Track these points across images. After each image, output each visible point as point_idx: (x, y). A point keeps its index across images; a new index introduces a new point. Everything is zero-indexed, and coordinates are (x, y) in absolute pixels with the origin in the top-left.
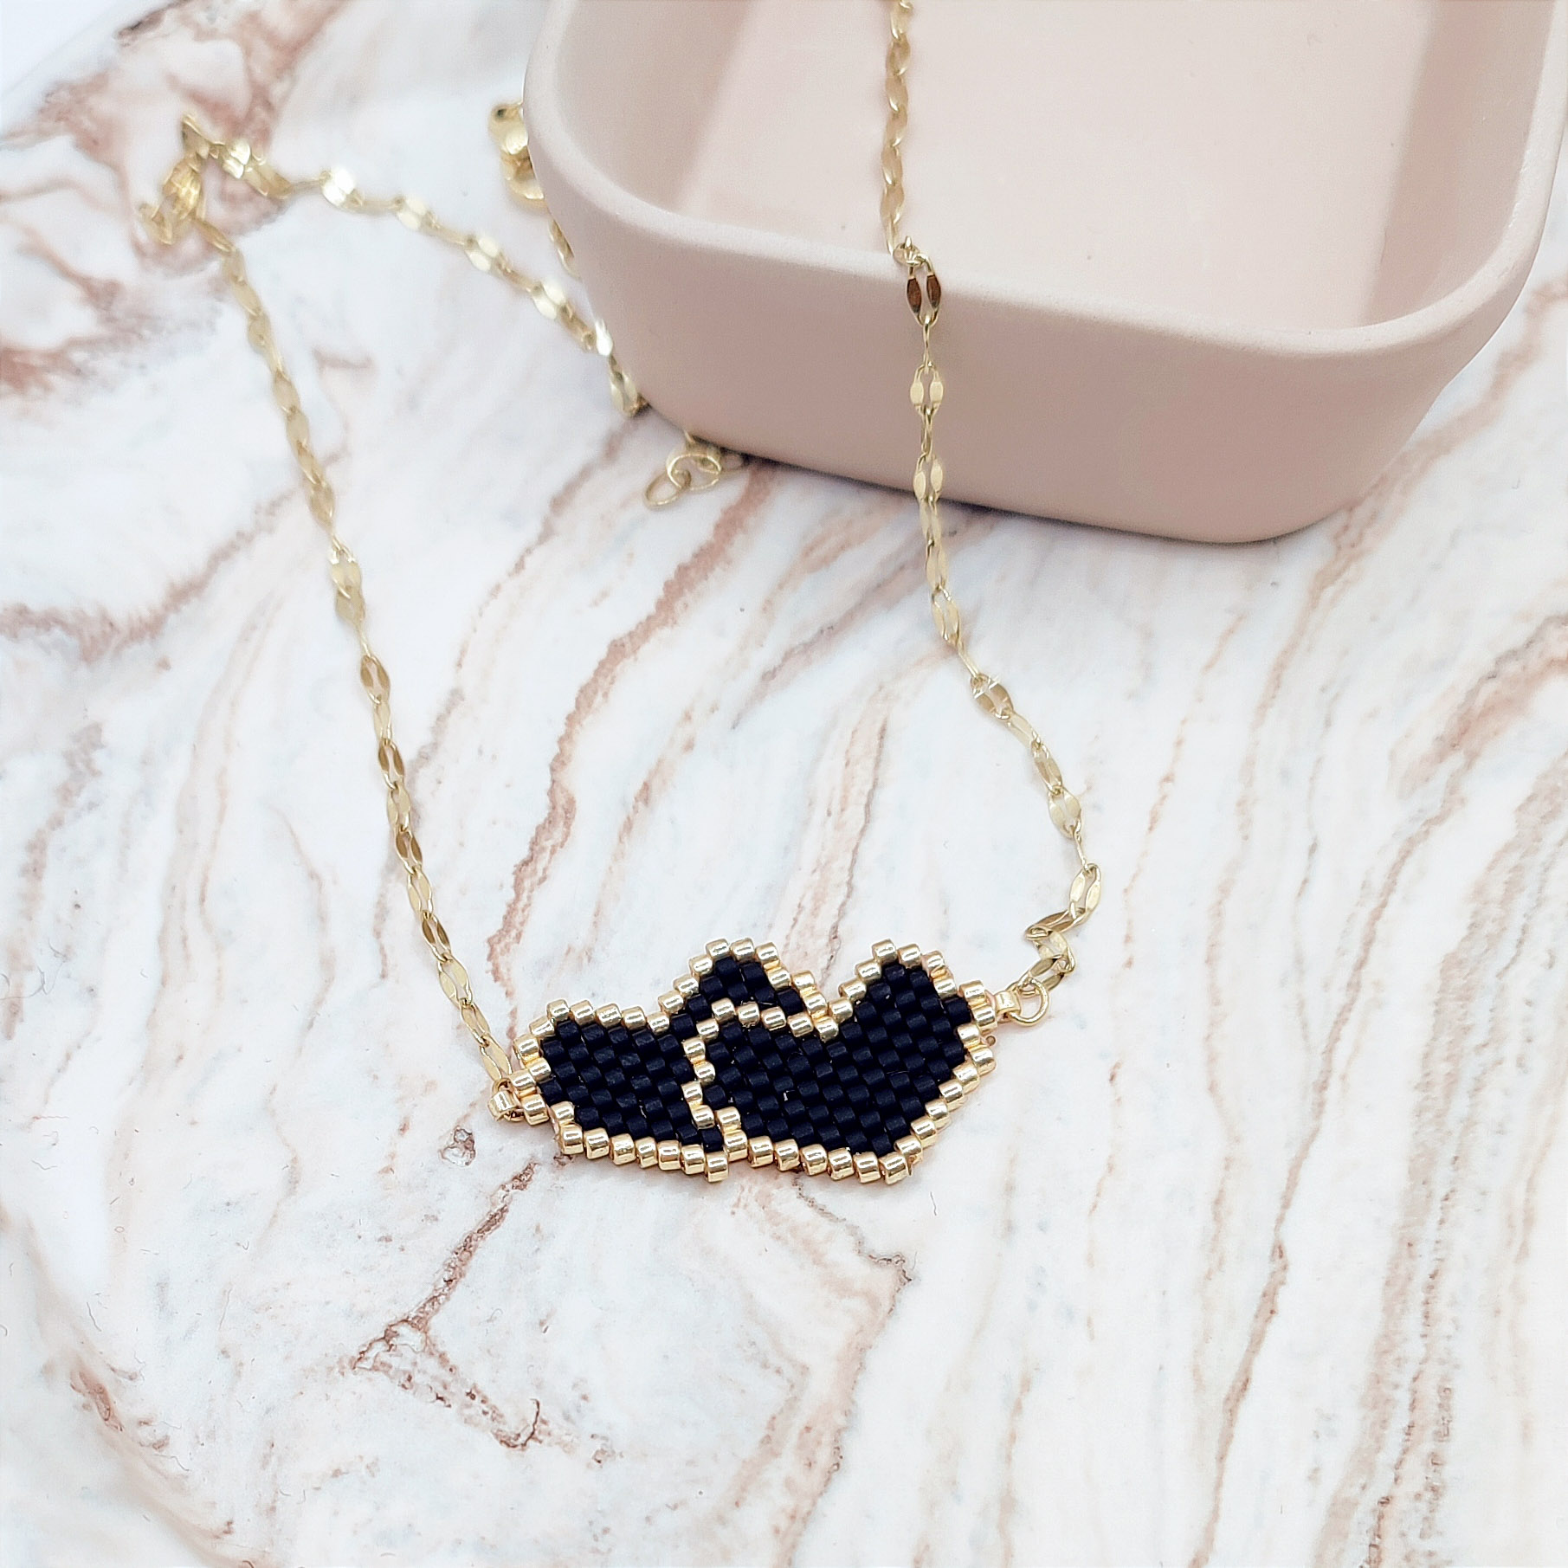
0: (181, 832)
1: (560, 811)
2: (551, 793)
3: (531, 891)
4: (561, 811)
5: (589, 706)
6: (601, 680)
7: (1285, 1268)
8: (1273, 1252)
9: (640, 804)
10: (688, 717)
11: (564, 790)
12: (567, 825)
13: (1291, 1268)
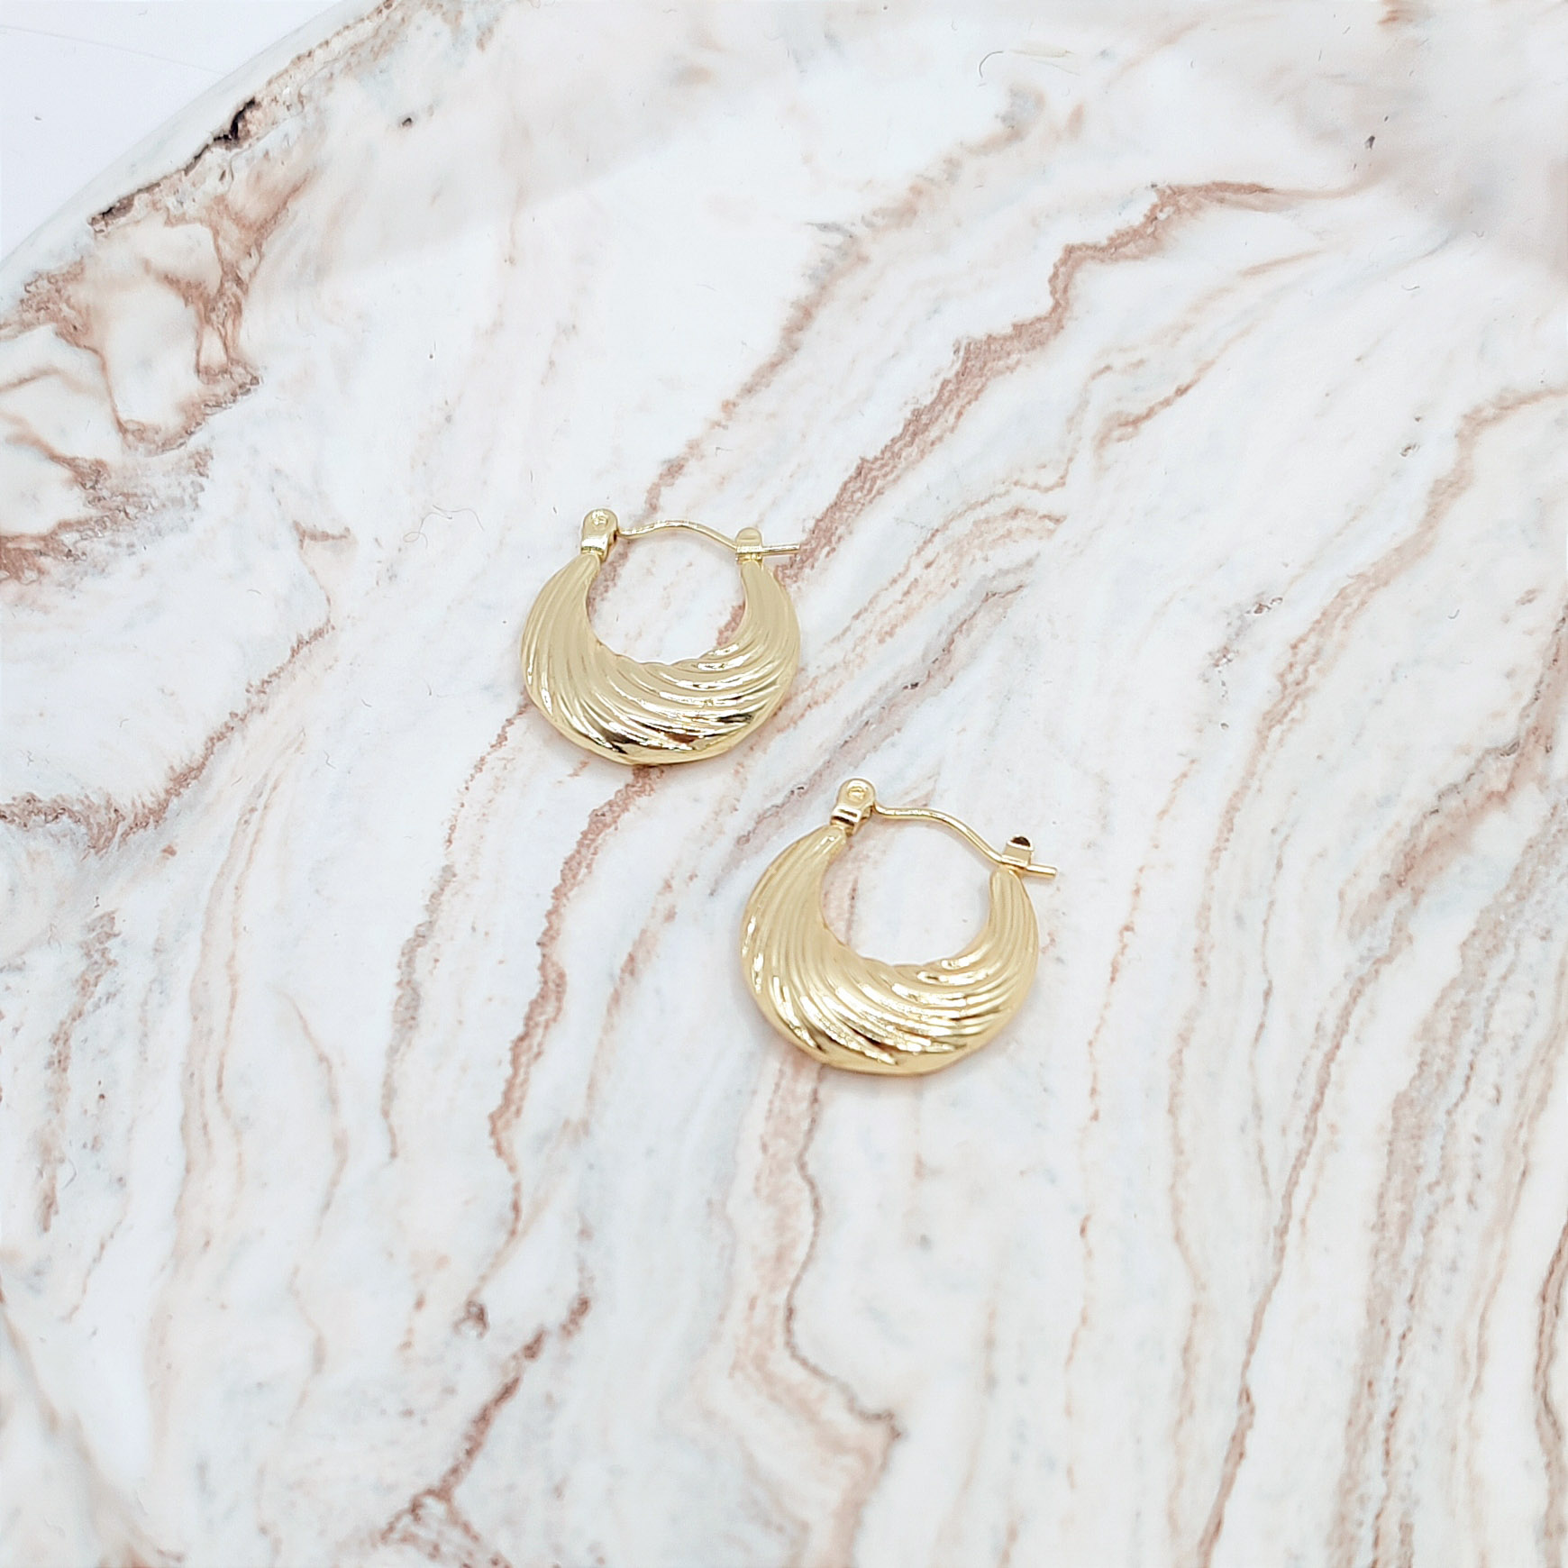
0: (195, 1019)
1: (551, 985)
2: (542, 968)
3: (528, 1065)
4: (552, 987)
5: (574, 877)
6: (584, 851)
7: (1252, 1411)
8: (1240, 1397)
9: (627, 976)
10: (668, 886)
11: (553, 965)
12: (559, 999)
13: (1258, 1412)
